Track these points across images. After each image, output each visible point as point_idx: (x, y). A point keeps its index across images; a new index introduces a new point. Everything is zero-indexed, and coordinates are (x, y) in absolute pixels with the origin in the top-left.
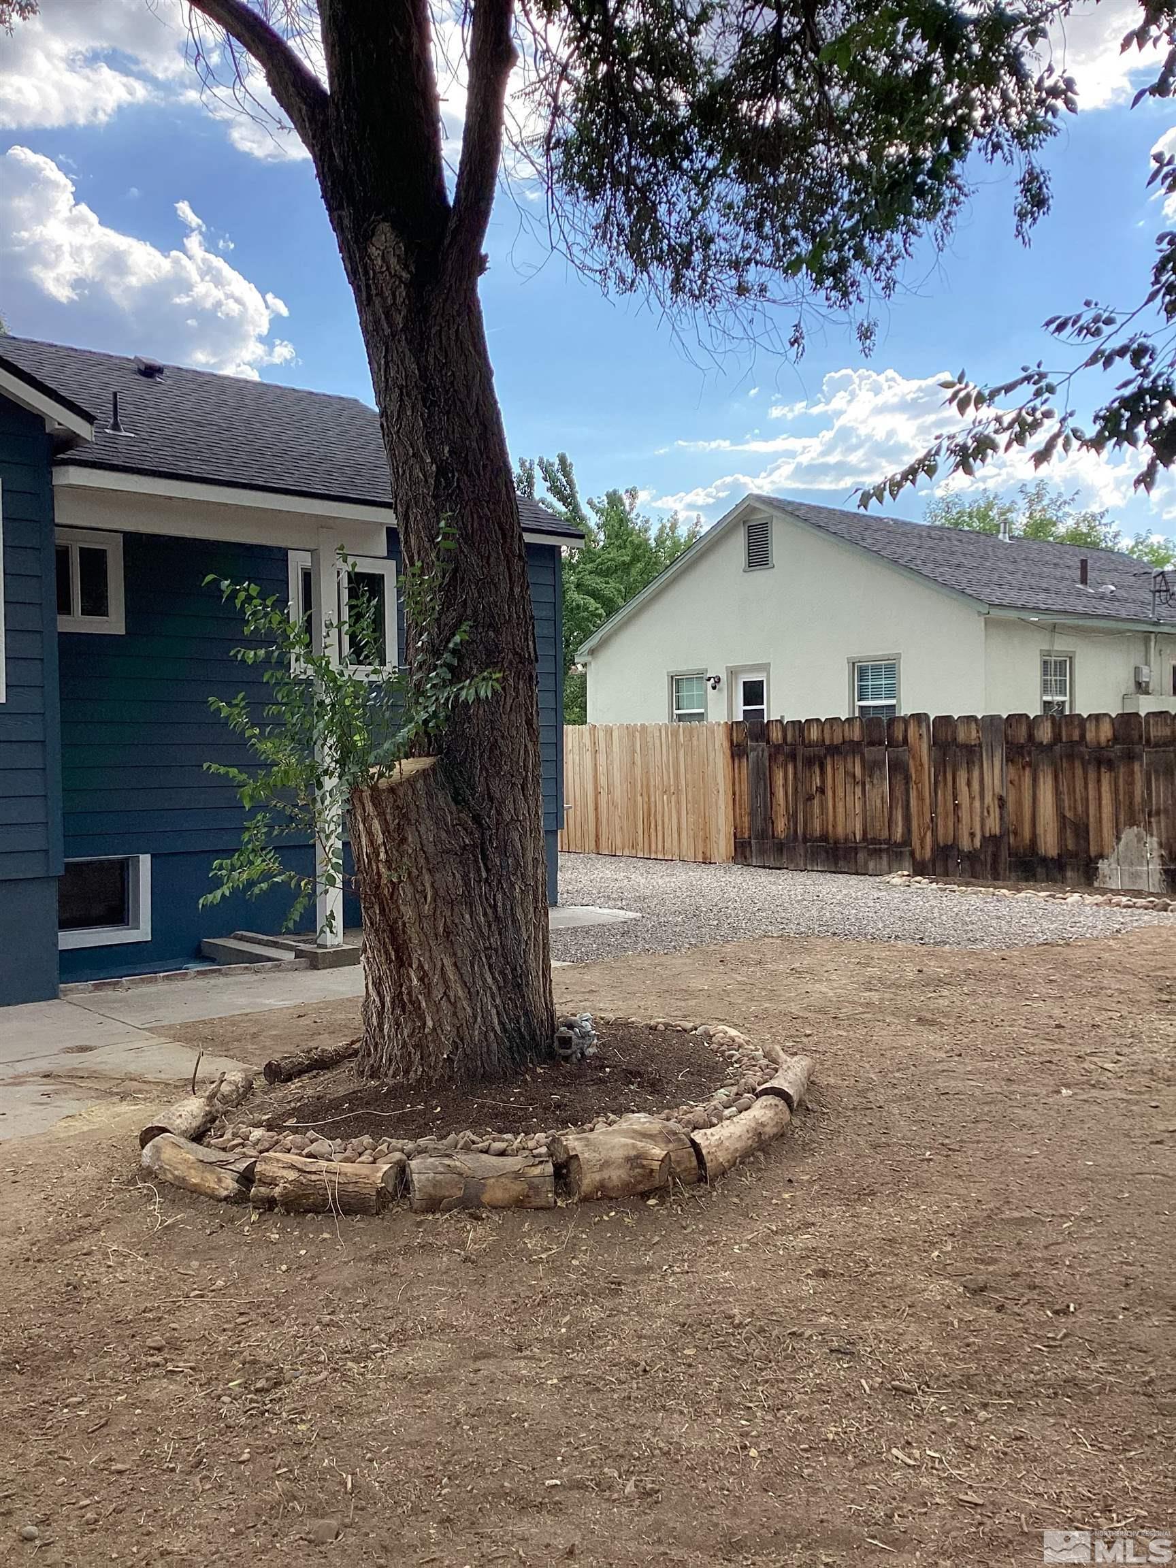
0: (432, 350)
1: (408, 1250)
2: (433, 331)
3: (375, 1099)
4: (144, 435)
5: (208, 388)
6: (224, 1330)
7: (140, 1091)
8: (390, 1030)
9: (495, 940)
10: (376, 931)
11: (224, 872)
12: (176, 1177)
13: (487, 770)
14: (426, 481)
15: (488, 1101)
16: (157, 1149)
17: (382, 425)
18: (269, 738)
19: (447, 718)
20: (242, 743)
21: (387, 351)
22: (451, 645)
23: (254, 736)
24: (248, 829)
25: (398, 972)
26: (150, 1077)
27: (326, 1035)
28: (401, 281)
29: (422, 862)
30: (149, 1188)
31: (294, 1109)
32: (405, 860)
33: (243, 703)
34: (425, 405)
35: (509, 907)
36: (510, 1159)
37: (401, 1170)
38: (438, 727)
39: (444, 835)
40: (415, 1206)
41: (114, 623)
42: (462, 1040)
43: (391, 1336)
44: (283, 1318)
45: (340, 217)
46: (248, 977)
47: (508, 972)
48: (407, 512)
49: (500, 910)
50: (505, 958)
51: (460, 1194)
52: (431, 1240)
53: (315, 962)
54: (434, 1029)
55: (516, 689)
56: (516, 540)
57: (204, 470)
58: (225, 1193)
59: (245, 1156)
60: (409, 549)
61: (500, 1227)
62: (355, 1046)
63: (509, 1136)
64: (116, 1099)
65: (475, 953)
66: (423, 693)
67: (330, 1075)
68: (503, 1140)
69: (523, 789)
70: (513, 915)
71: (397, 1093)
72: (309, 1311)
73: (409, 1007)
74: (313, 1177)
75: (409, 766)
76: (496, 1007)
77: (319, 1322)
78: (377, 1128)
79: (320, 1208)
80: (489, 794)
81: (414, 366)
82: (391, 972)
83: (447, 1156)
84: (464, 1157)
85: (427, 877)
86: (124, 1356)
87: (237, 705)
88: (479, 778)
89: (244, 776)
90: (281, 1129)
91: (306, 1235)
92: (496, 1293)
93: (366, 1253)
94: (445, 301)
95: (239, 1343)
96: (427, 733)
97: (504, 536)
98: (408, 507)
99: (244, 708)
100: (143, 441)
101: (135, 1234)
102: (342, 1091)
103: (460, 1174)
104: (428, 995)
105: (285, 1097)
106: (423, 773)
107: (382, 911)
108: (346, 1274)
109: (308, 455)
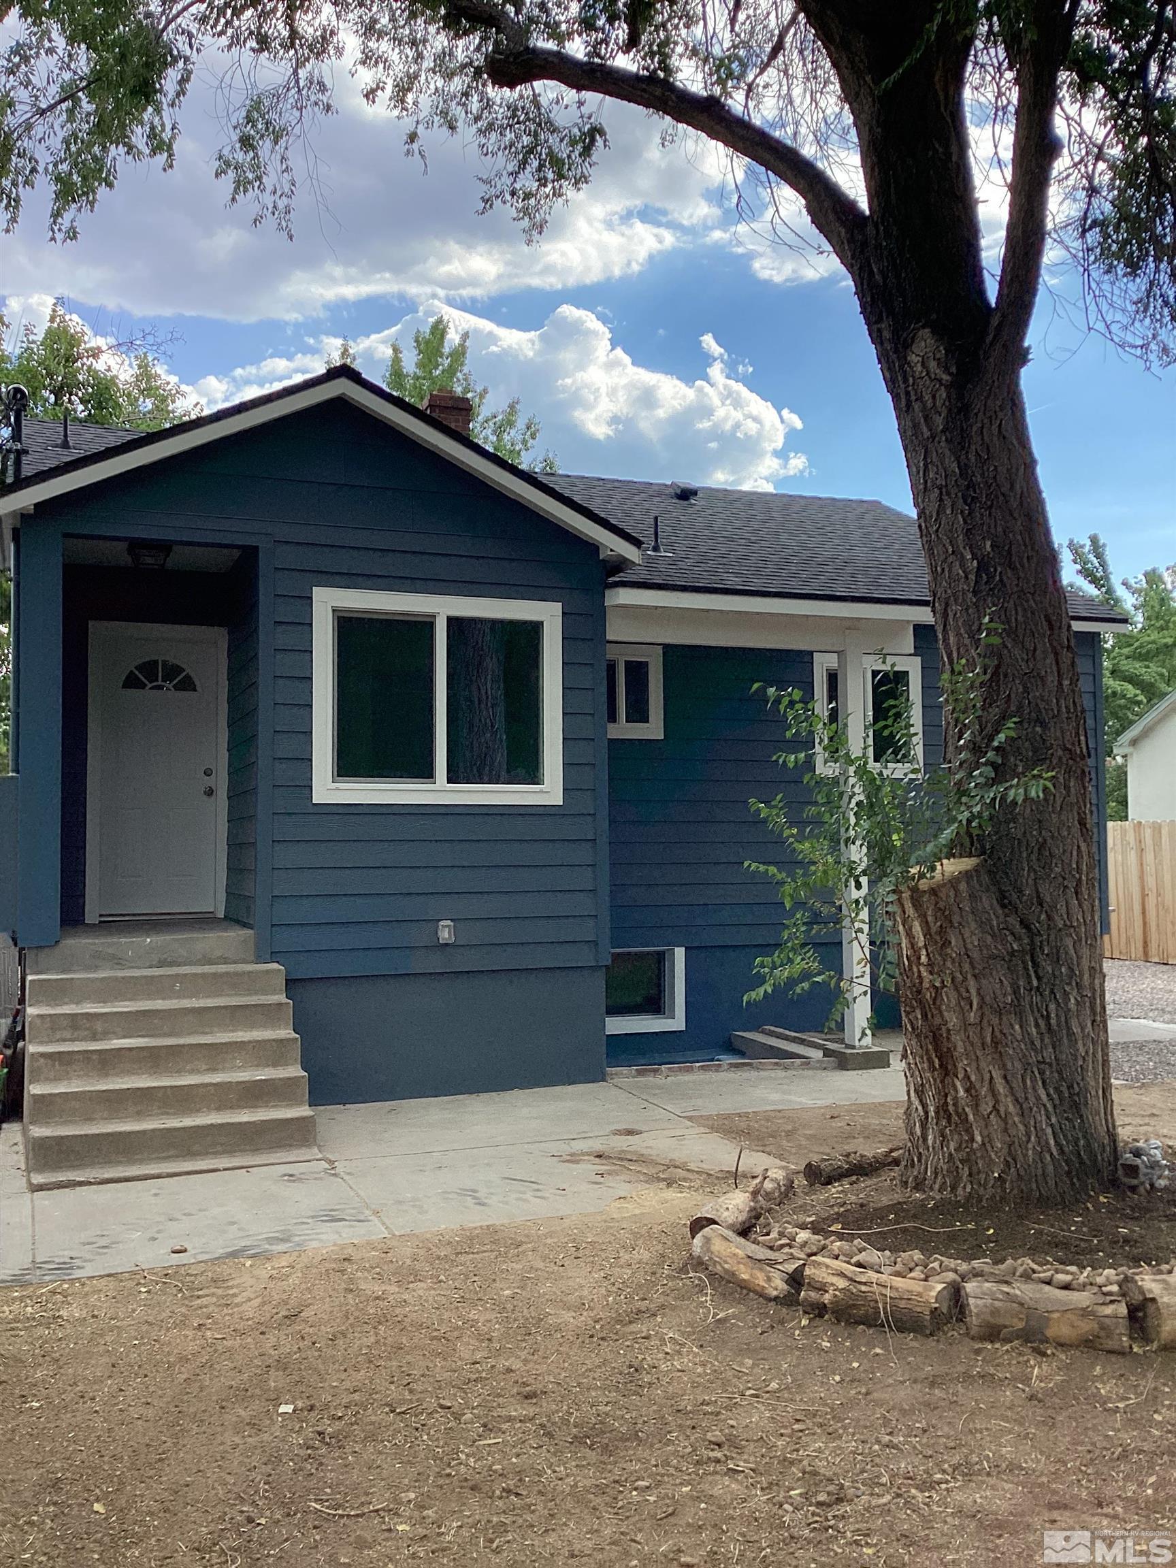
0: (973, 447)
1: (967, 1378)
2: (975, 429)
3: (920, 1212)
4: (683, 554)
5: (738, 505)
6: (782, 1435)
7: (685, 1180)
8: (934, 1142)
9: (1049, 1053)
10: (918, 1036)
11: (767, 970)
12: (726, 1271)
13: (1035, 872)
14: (966, 577)
15: (1046, 1228)
16: (707, 1240)
17: (920, 526)
18: (808, 838)
19: (991, 818)
20: (780, 842)
21: (926, 452)
22: (996, 744)
23: (792, 835)
24: (787, 927)
25: (942, 1081)
26: (692, 1166)
27: (861, 1140)
28: (941, 384)
29: (967, 967)
30: (700, 1279)
31: (837, 1213)
32: (949, 964)
33: (781, 805)
34: (965, 502)
35: (1063, 1019)
36: (1076, 1294)
37: (956, 1293)
38: (980, 826)
39: (989, 939)
40: (972, 1333)
41: (653, 729)
42: (1014, 1160)
43: (955, 1468)
44: (841, 1431)
45: (879, 330)
46: (781, 1073)
47: (1064, 1089)
48: (946, 610)
49: (1053, 1022)
50: (1060, 1072)
51: (1021, 1325)
52: (992, 1371)
53: (844, 1062)
54: (984, 1144)
55: (1067, 788)
56: (1064, 630)
57: (733, 581)
58: (775, 1293)
59: (793, 1257)
60: (947, 645)
61: (1068, 1367)
62: (894, 1154)
63: (1073, 1268)
64: (663, 1185)
65: (1027, 1066)
66: (965, 793)
67: (869, 1182)
68: (1068, 1273)
69: (1077, 893)
70: (1069, 1028)
71: (945, 1209)
72: (866, 1427)
73: (955, 1118)
74: (863, 1288)
75: (951, 867)
76: (1052, 1125)
77: (878, 1442)
78: (928, 1245)
79: (871, 1320)
80: (1038, 897)
81: (955, 465)
82: (935, 1080)
83: (1007, 1282)
84: (1023, 1287)
85: (972, 984)
86: (685, 1447)
87: (775, 807)
88: (1026, 878)
89: (784, 875)
90: (827, 1234)
91: (859, 1348)
92: (1068, 1439)
93: (921, 1375)
94: (987, 398)
95: (798, 1450)
96: (970, 836)
97: (1051, 627)
98: (947, 605)
99: (781, 809)
100: (682, 559)
101: (690, 1324)
102: (885, 1200)
103: (1022, 1304)
104: (976, 1107)
105: (827, 1200)
106: (967, 875)
107: (925, 1016)
108: (902, 1393)
109: (833, 560)
